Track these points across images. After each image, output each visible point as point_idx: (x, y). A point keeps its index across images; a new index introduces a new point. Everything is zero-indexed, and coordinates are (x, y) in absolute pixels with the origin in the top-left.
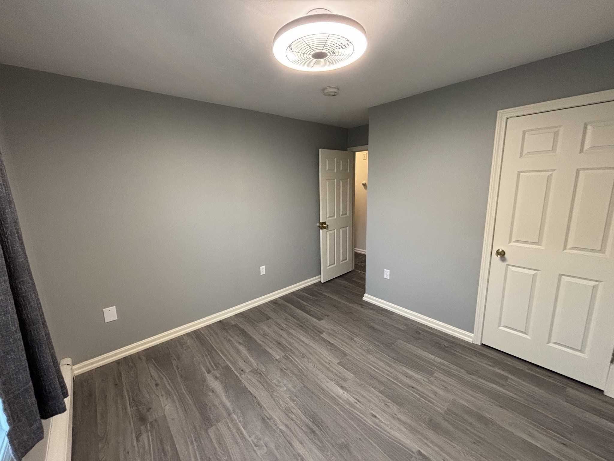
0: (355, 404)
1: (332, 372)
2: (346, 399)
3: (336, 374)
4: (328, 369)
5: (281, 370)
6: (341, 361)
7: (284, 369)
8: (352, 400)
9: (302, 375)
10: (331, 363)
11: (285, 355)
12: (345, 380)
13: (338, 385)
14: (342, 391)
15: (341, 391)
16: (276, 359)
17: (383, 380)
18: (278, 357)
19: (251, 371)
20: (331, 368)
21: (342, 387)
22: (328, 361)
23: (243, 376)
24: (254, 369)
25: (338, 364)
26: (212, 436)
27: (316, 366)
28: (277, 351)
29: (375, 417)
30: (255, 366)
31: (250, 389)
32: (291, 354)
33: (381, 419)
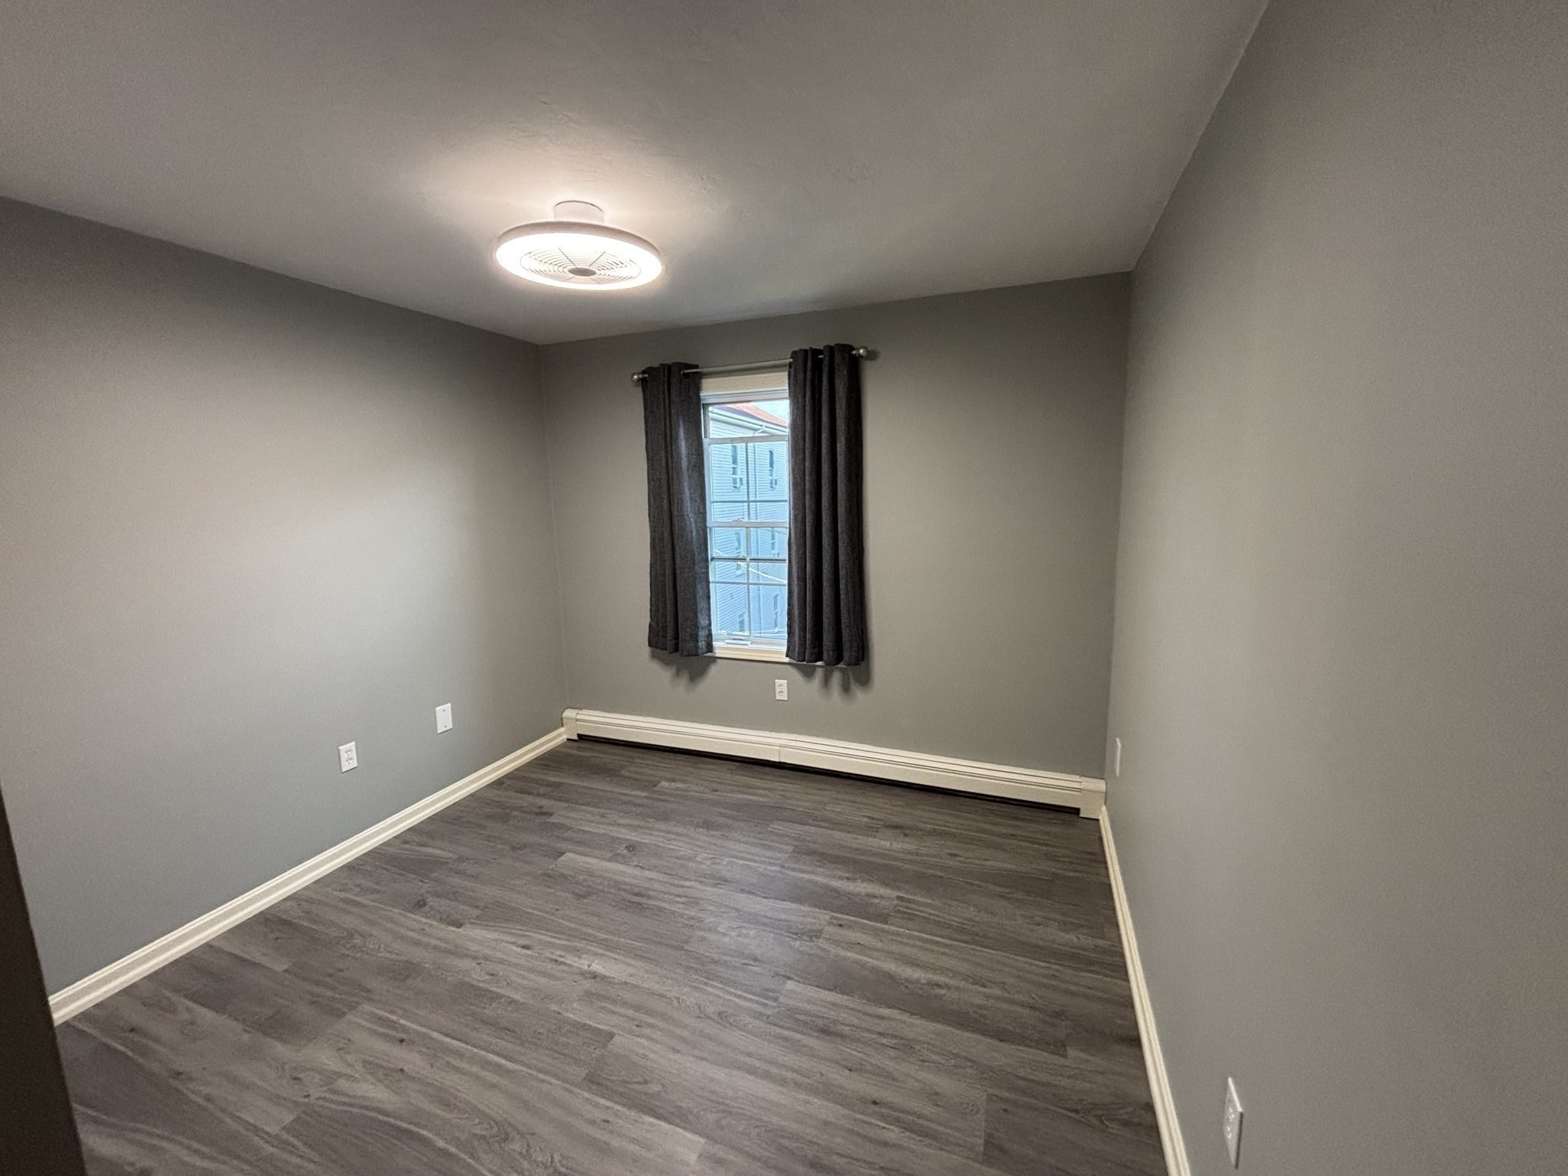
0: (563, 954)
1: (625, 1004)
2: (584, 956)
3: (614, 1002)
4: (637, 1008)
5: (756, 960)
6: (604, 1046)
7: (751, 962)
8: (570, 959)
9: (700, 967)
10: (635, 1028)
11: (776, 999)
12: (589, 996)
13: (604, 978)
14: (594, 969)
15: (597, 967)
16: (789, 978)
17: (485, 1035)
18: (790, 985)
19: (820, 931)
20: (630, 1013)
21: (595, 976)
22: (647, 1031)
23: (827, 917)
24: (818, 937)
25: (612, 1035)
26: (785, 847)
27: (675, 1003)
28: (809, 1002)
29: (524, 947)
30: (821, 942)
31: (787, 905)
32: (761, 1009)
33: (515, 948)
